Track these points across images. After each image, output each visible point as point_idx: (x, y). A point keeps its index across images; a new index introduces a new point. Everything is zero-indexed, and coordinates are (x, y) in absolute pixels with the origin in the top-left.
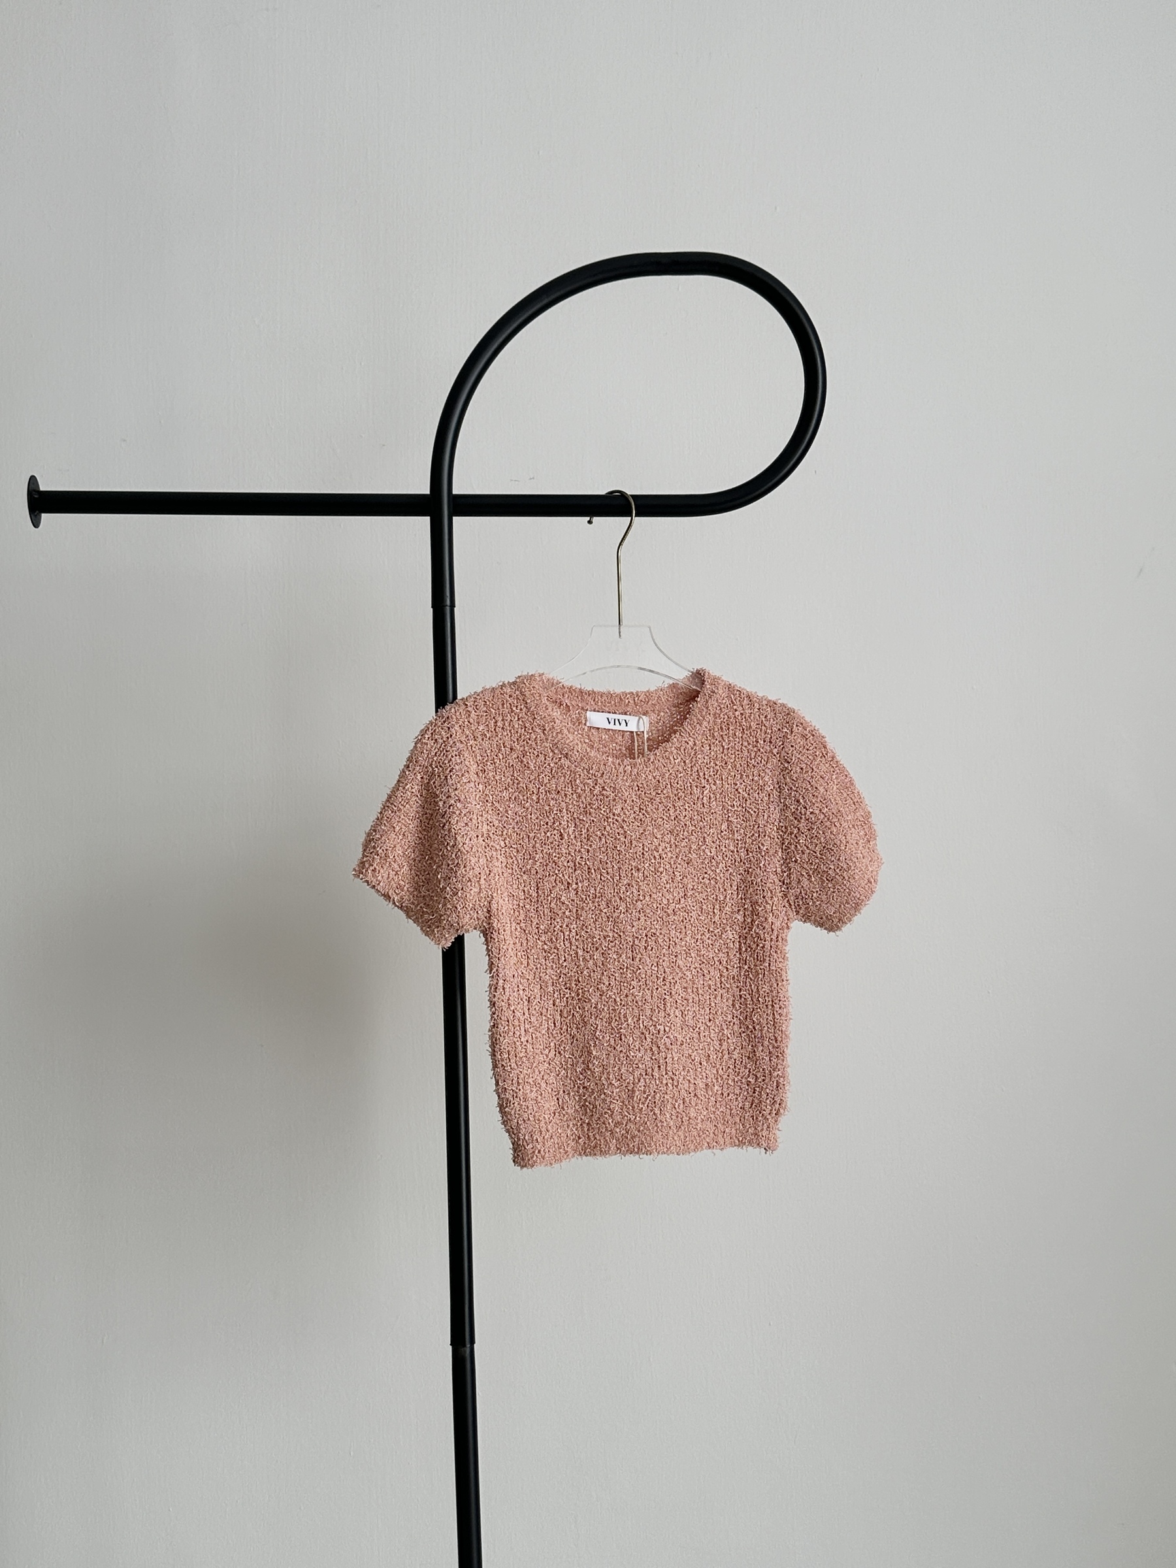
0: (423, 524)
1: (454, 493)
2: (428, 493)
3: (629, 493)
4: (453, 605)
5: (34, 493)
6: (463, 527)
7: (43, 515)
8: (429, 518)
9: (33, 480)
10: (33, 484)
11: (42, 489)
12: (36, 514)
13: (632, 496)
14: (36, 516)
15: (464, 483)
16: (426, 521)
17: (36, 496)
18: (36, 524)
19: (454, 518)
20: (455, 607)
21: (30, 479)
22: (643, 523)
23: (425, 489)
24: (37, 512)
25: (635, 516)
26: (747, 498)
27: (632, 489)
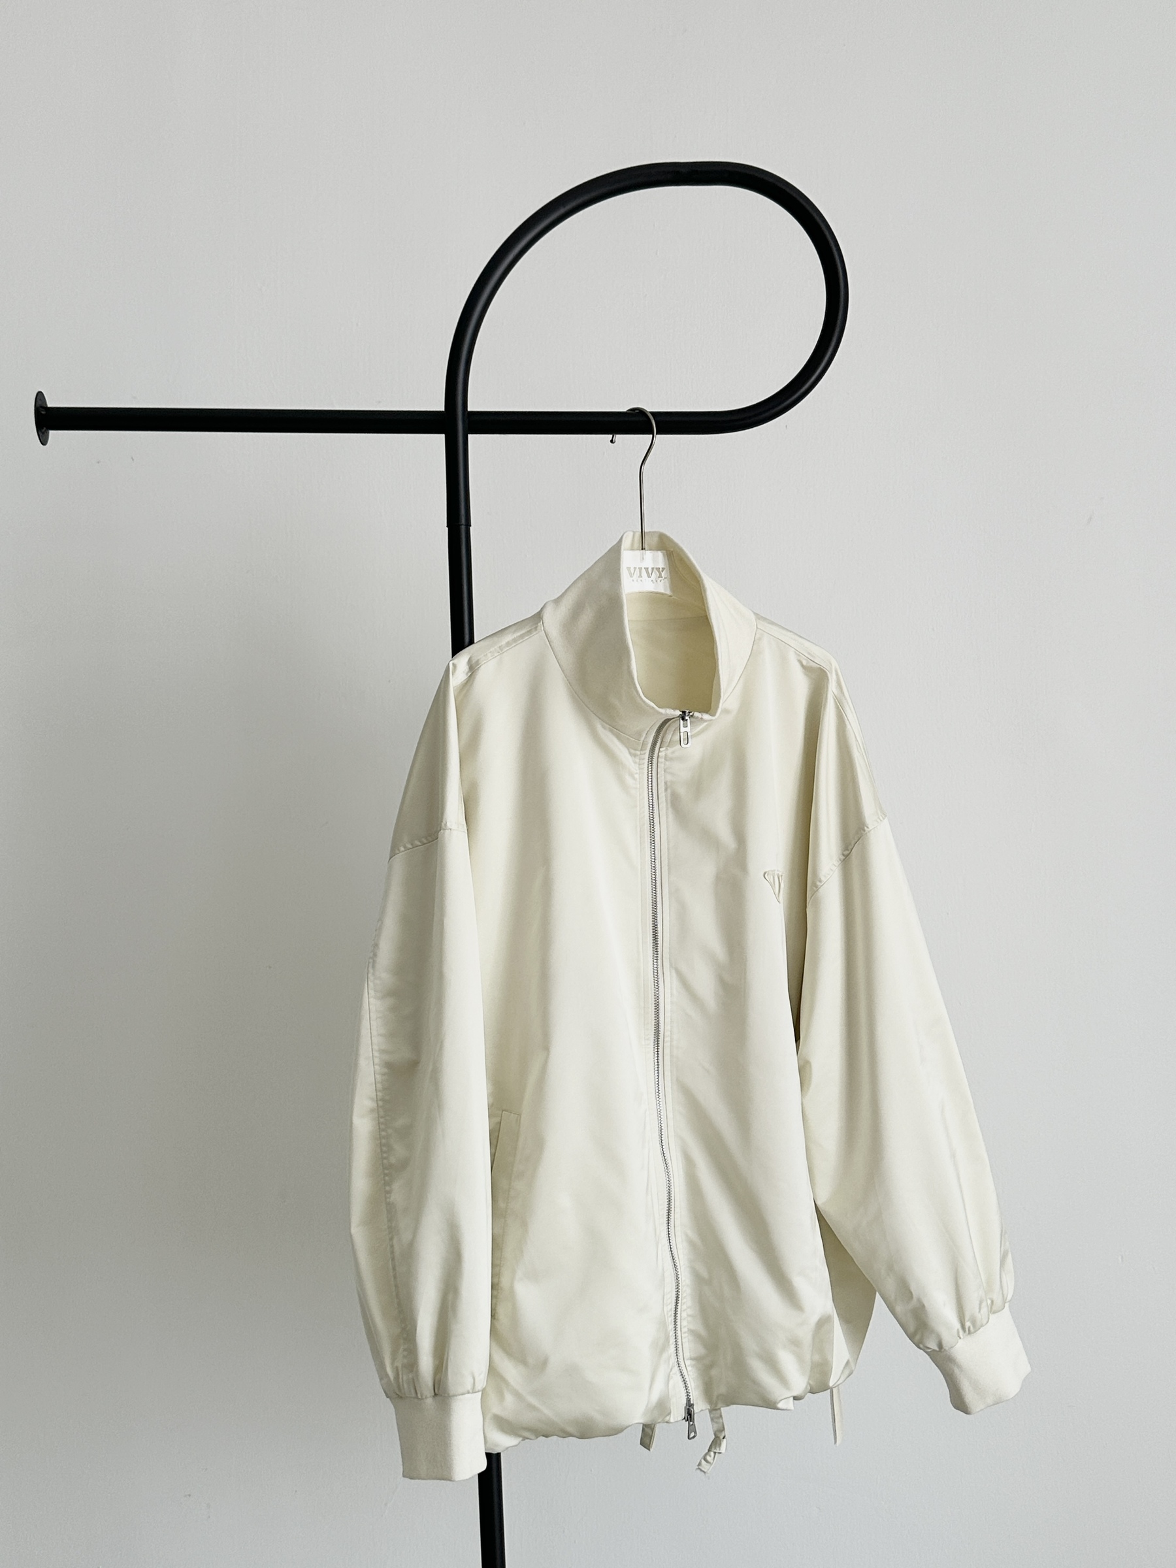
0: (436, 442)
1: (469, 409)
2: (444, 410)
3: (650, 408)
4: (468, 524)
5: (41, 409)
6: (479, 445)
7: (51, 432)
8: (444, 435)
9: (40, 396)
10: (40, 400)
11: (49, 405)
12: (43, 430)
13: (654, 414)
14: (43, 433)
15: (477, 402)
16: (440, 439)
17: (43, 412)
18: (44, 441)
19: (470, 436)
20: (470, 526)
21: (37, 395)
22: (666, 442)
23: (440, 406)
24: (45, 428)
25: (657, 434)
26: (767, 414)
27: (652, 405)
